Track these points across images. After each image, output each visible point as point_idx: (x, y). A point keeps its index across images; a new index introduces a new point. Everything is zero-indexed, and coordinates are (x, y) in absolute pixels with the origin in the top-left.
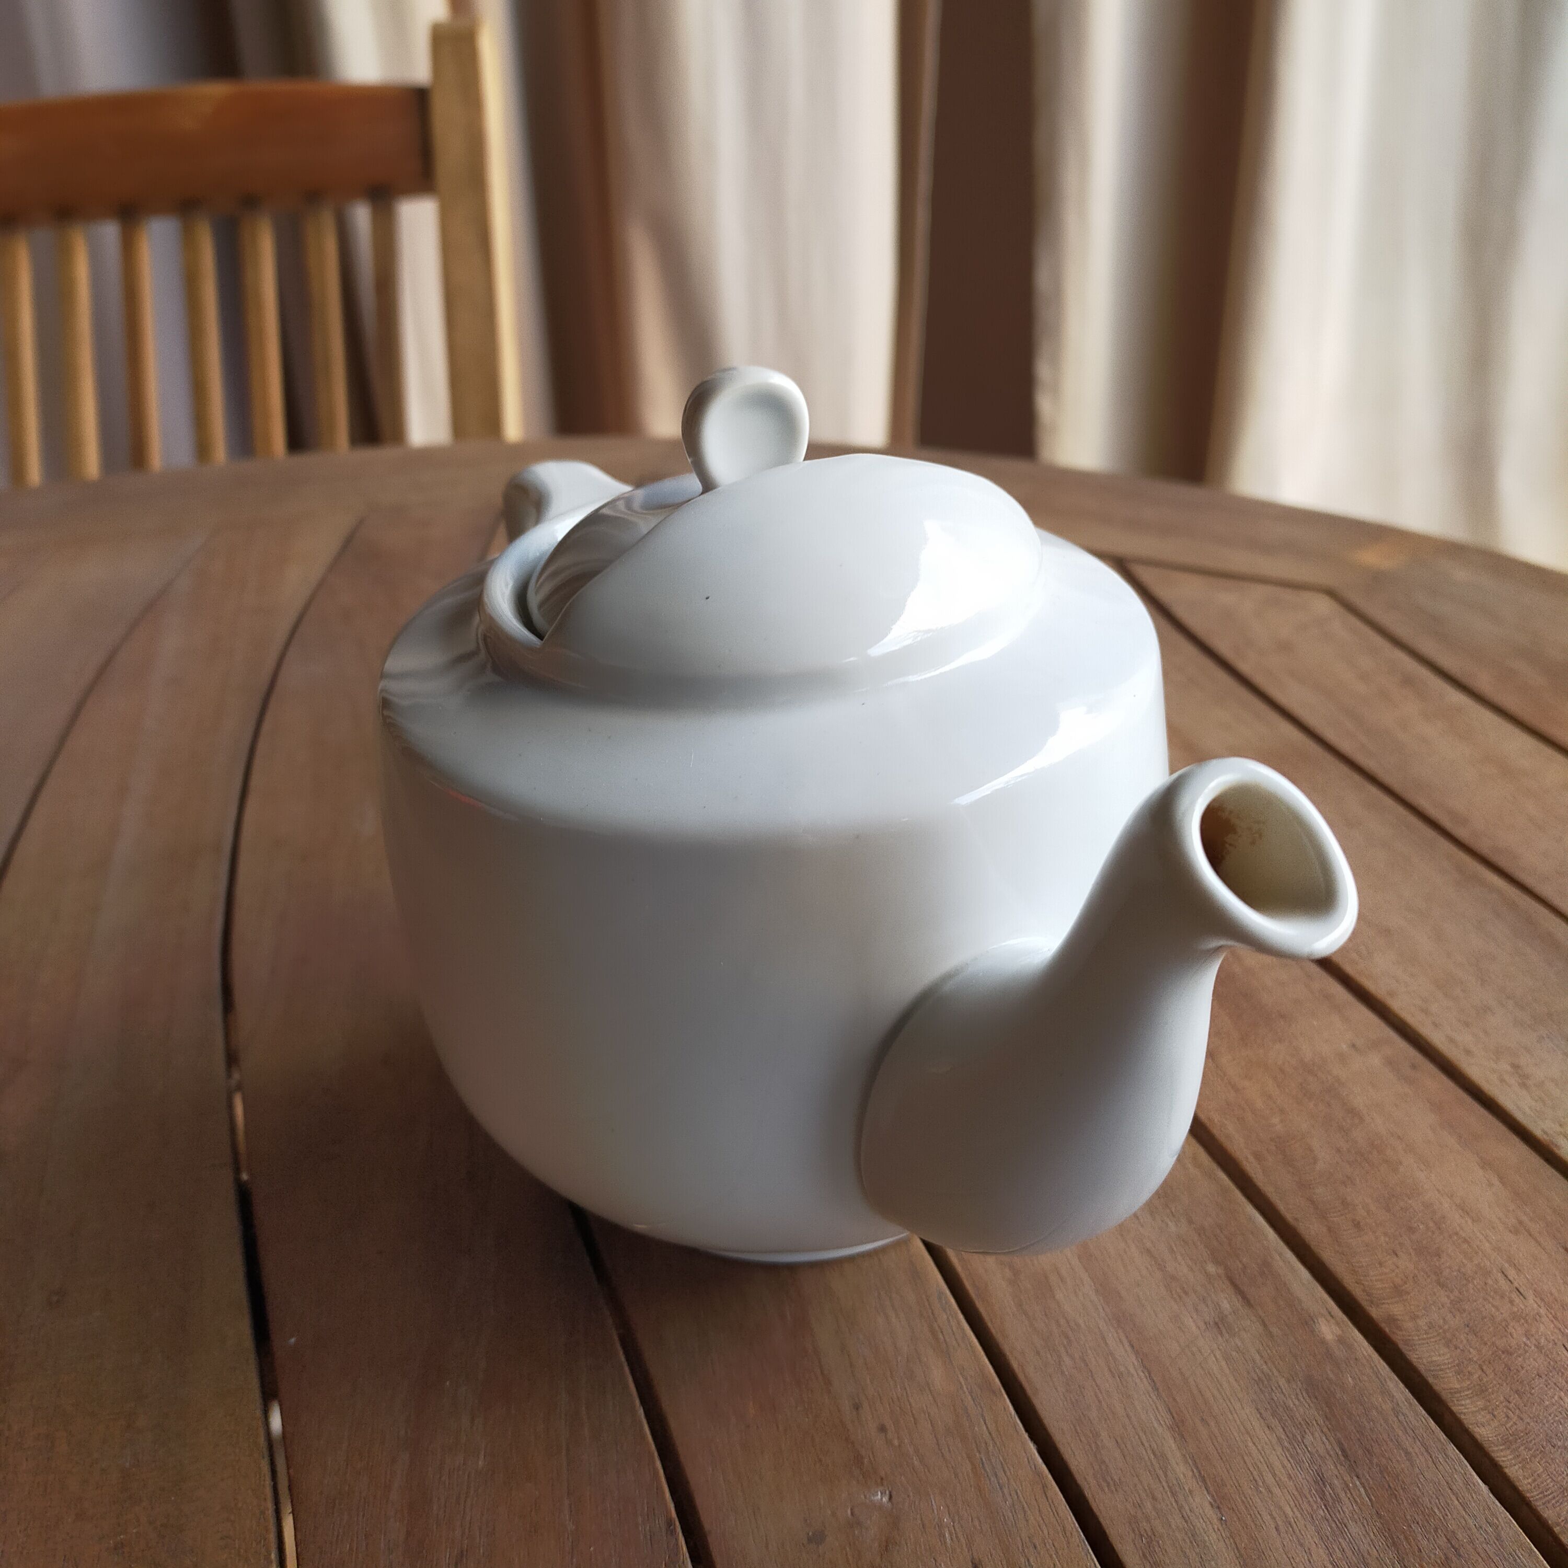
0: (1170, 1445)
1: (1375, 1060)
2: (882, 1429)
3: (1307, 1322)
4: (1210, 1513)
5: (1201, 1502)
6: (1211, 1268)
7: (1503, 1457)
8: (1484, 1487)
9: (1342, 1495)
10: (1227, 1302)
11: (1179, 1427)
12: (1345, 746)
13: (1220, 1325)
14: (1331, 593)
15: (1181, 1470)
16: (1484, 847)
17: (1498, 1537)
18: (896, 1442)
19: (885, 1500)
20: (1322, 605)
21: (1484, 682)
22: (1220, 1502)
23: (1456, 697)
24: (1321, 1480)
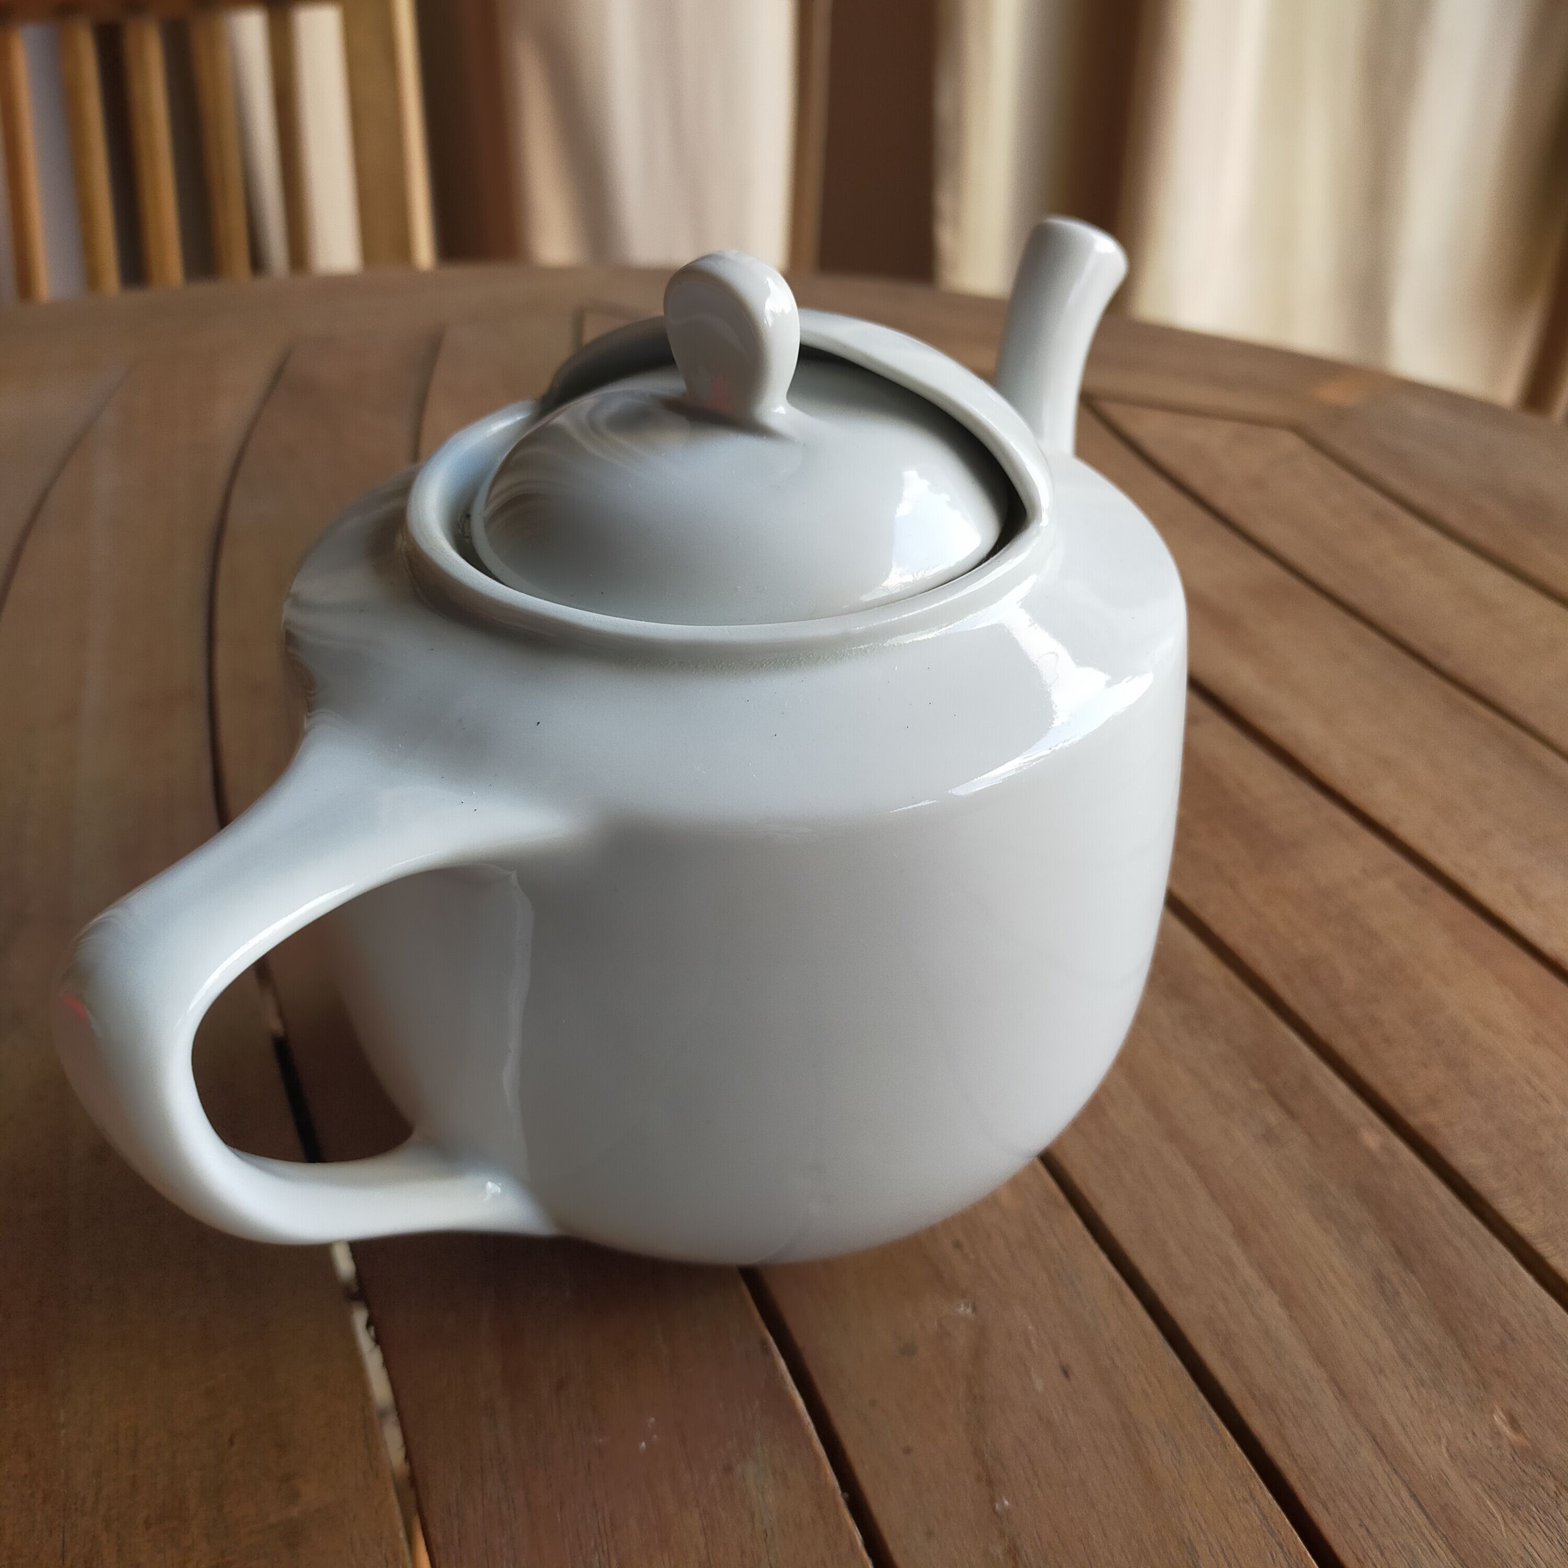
0: (1235, 1251)
1: (1387, 884)
2: (958, 1245)
3: (1351, 1132)
4: (1280, 1311)
5: (1271, 1304)
6: (1255, 1085)
7: (1544, 1248)
8: (1529, 1279)
9: (1401, 1290)
10: (1273, 1116)
11: (1242, 1234)
12: (1328, 580)
13: (1269, 1137)
14: (1297, 429)
15: (1249, 1273)
16: (1469, 677)
17: (1547, 1322)
18: (972, 1257)
19: (969, 1311)
20: (1290, 442)
21: (1453, 516)
22: (1289, 1301)
23: (1426, 533)
24: (1380, 1278)
